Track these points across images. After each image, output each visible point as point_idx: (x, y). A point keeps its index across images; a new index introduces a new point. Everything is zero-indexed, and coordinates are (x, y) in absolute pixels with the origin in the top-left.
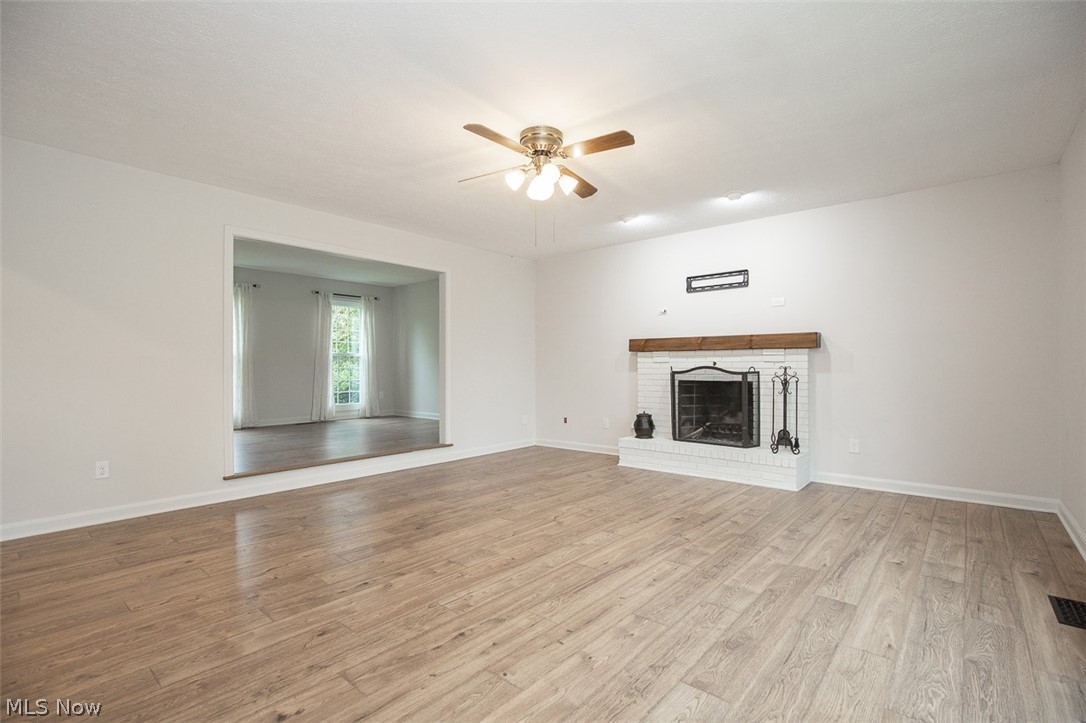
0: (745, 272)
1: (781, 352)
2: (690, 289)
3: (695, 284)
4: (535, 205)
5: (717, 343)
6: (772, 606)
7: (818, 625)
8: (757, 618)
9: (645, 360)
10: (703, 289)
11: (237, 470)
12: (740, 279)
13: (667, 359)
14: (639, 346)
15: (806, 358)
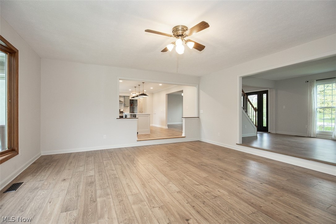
4: (179, 57)
6: (90, 197)
7: (73, 198)
8: (91, 191)
11: (238, 143)
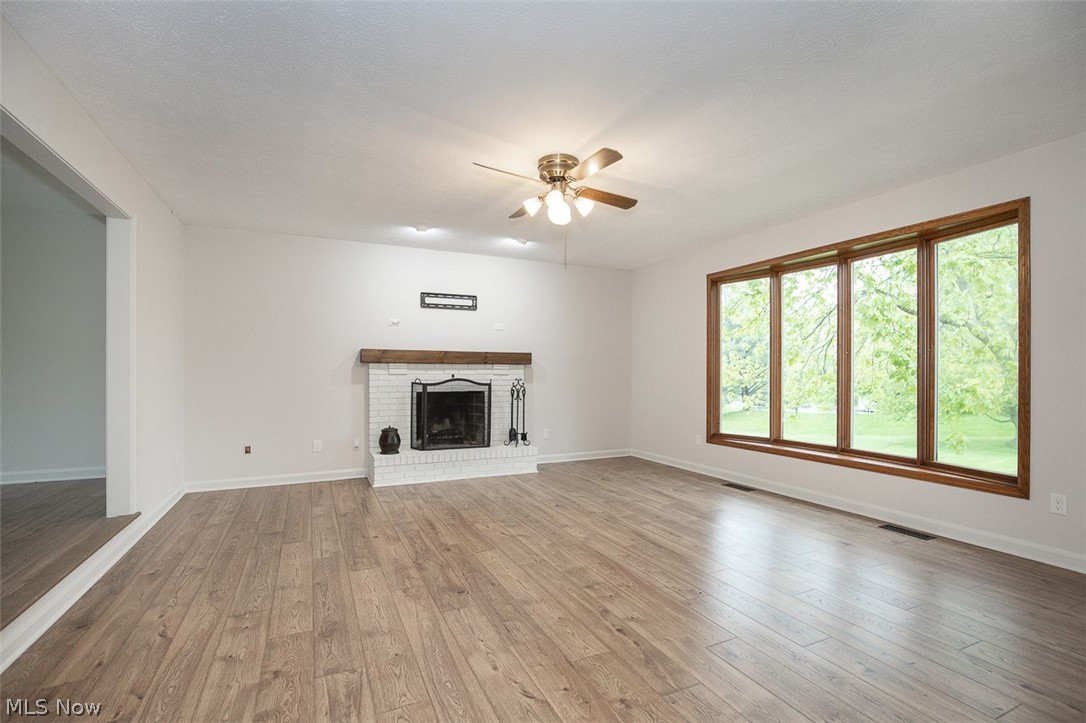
0: (474, 298)
1: (507, 367)
2: (424, 305)
3: (428, 300)
5: (457, 358)
9: (377, 372)
10: (436, 306)
12: (469, 303)
13: (404, 371)
14: (370, 358)
15: (522, 372)
